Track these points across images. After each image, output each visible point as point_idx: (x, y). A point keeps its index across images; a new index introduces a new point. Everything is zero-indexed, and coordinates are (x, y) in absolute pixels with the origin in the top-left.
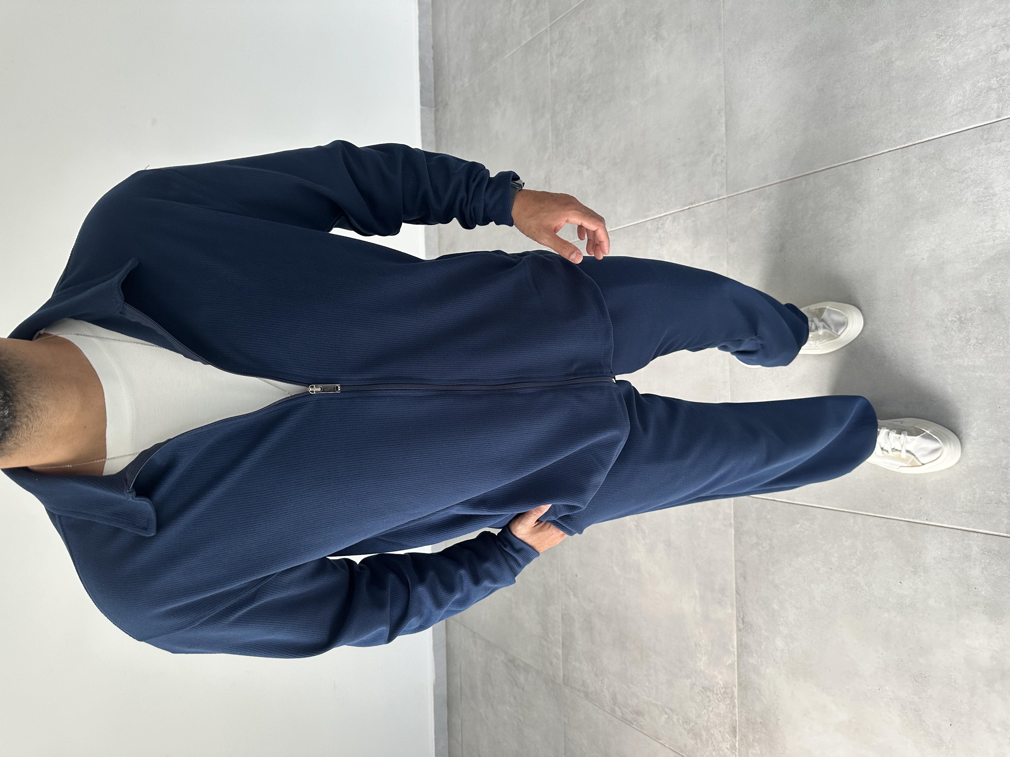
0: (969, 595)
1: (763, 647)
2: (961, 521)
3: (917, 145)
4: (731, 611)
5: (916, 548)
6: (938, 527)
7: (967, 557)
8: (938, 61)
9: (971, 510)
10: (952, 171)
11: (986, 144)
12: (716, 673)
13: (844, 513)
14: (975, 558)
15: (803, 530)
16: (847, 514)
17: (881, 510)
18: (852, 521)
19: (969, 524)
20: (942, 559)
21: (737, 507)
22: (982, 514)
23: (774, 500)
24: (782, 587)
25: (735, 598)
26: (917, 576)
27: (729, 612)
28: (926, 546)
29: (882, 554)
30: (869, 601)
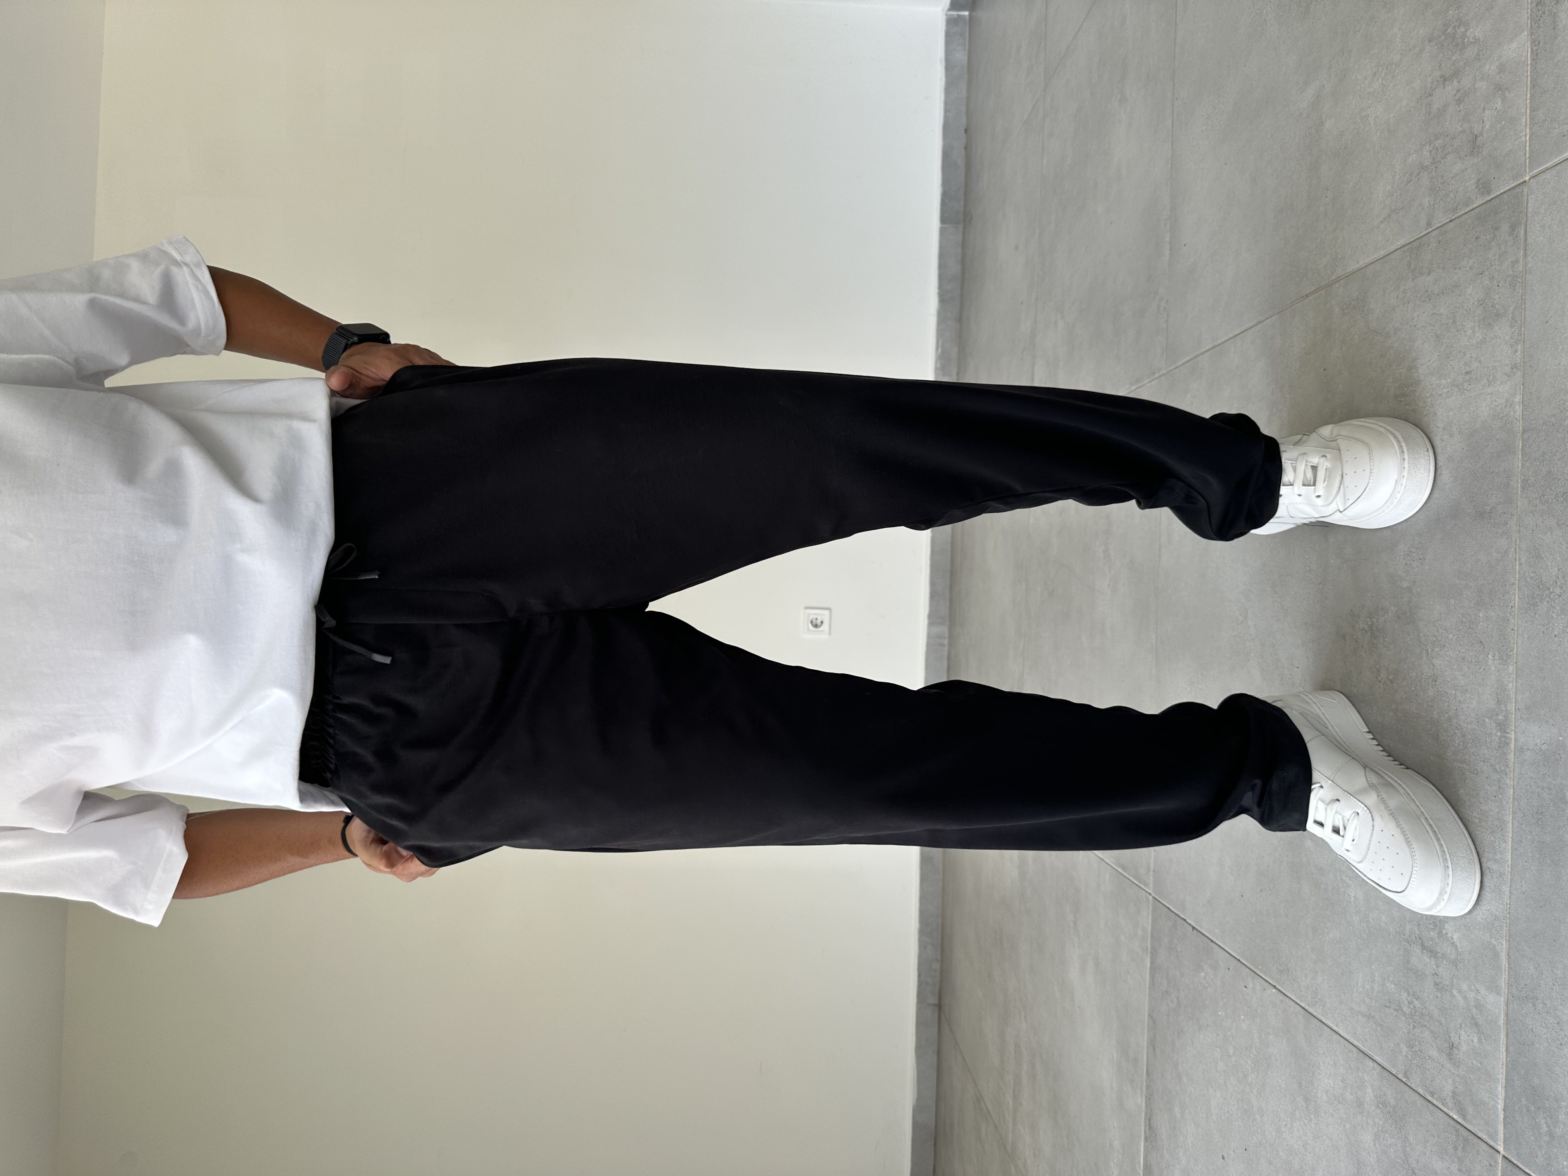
2: (1357, 1031)
3: (1341, 281)
4: (1141, 1101)
5: (1309, 1063)
6: (1334, 1033)
7: (1360, 1104)
8: (1368, 116)
9: (1369, 1013)
10: (1375, 333)
11: (1413, 280)
13: (1244, 967)
14: (1369, 1112)
15: (1206, 985)
16: (1248, 970)
17: (1278, 977)
19: (1365, 1040)
20: (1335, 1097)
21: (1154, 921)
22: (1382, 1026)
23: (1185, 920)
24: (1184, 1079)
25: (1144, 1079)
26: (1308, 1118)
27: (1139, 1102)
28: (1319, 1064)
29: (1276, 1060)
30: (1260, 1144)
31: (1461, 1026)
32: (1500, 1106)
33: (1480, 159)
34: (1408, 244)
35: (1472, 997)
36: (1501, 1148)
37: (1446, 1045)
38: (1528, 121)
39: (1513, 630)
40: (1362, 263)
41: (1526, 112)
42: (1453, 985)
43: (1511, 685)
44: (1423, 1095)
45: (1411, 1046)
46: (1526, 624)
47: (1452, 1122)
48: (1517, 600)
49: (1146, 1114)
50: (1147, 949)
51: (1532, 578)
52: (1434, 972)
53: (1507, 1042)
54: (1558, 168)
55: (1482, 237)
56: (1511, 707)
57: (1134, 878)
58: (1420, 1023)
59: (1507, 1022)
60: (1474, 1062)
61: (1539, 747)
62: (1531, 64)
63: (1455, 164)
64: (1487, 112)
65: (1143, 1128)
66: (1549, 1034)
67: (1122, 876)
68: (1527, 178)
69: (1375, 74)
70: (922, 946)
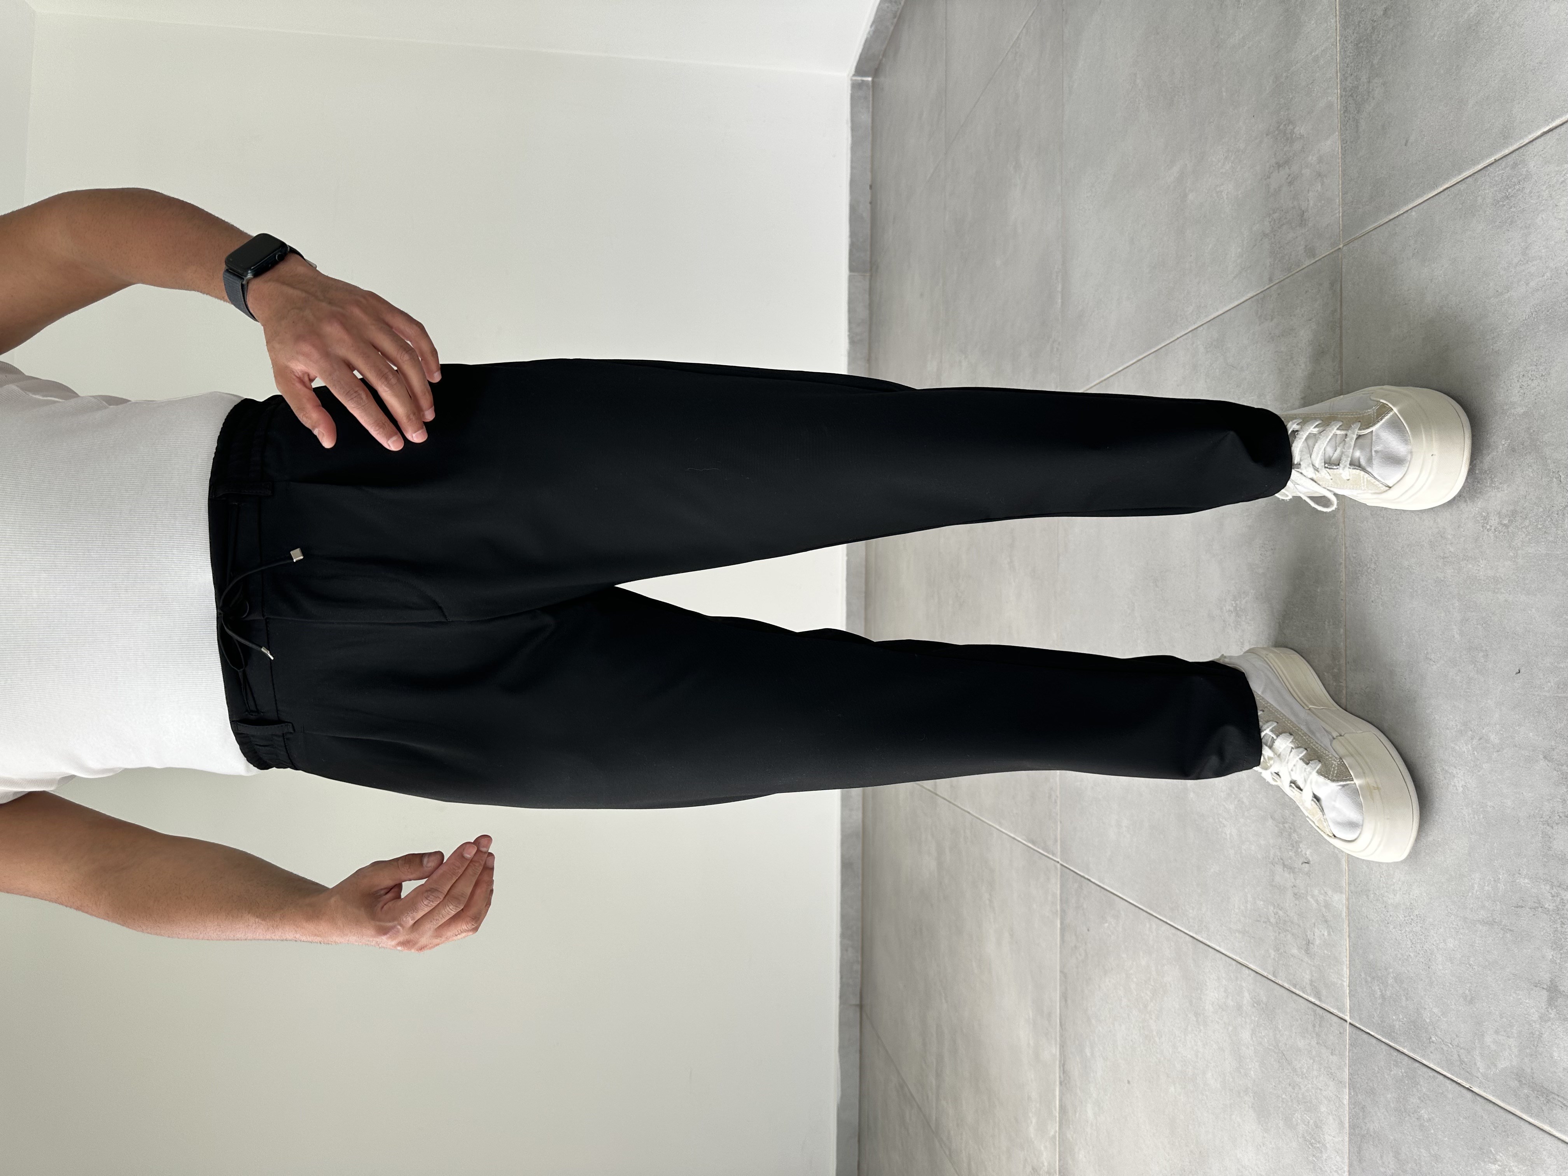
0: (1241, 1073)
1: (1077, 1114)
3: (1204, 326)
4: (1056, 1050)
5: (1198, 983)
6: (1217, 952)
7: (1239, 1008)
8: (1222, 192)
9: (1244, 929)
10: (1232, 367)
11: (1259, 325)
12: (1042, 1148)
14: (1246, 1012)
15: (1110, 933)
16: (1145, 913)
17: (1171, 914)
18: (1148, 925)
20: (1219, 1006)
21: (1063, 886)
22: (1253, 937)
23: (1089, 880)
24: (1093, 1021)
25: (1058, 1030)
26: (1198, 1029)
27: (1054, 1051)
28: (1206, 981)
29: (1171, 986)
30: (1160, 1062)
31: (1314, 924)
32: (1346, 984)
33: (1307, 230)
34: (1256, 295)
35: (1321, 899)
36: (1347, 1018)
37: (1304, 942)
38: (1340, 202)
39: (1342, 600)
40: (1220, 312)
41: (1339, 195)
42: (1307, 892)
43: (1342, 644)
44: (1288, 988)
45: (1277, 950)
46: (1351, 595)
47: (1311, 1005)
48: (1344, 576)
49: (1060, 1061)
50: (1057, 911)
51: (1354, 557)
52: (1292, 885)
53: (1349, 930)
54: (1363, 238)
55: (1310, 291)
56: (1343, 661)
57: (1043, 850)
58: (1283, 928)
59: (1349, 914)
60: (1326, 952)
61: (1365, 691)
62: (1341, 157)
63: (1289, 233)
64: (1311, 193)
65: (1058, 1075)
66: (1379, 917)
67: (1032, 851)
68: (1341, 246)
69: (1226, 158)
70: (844, 949)
